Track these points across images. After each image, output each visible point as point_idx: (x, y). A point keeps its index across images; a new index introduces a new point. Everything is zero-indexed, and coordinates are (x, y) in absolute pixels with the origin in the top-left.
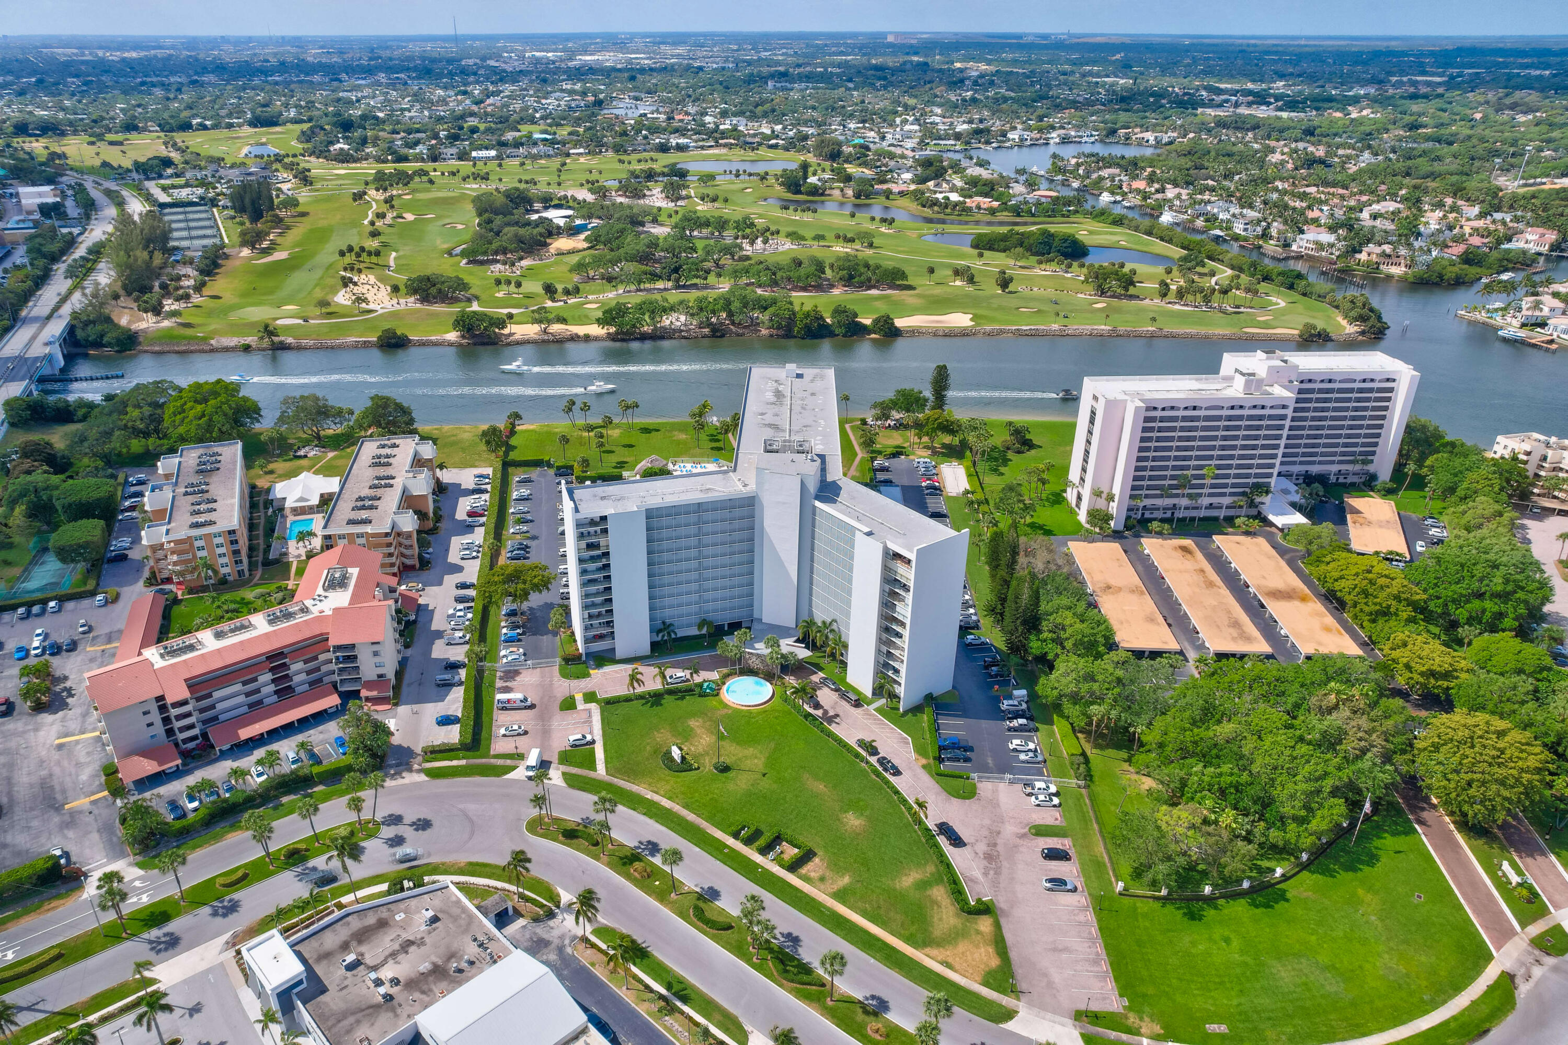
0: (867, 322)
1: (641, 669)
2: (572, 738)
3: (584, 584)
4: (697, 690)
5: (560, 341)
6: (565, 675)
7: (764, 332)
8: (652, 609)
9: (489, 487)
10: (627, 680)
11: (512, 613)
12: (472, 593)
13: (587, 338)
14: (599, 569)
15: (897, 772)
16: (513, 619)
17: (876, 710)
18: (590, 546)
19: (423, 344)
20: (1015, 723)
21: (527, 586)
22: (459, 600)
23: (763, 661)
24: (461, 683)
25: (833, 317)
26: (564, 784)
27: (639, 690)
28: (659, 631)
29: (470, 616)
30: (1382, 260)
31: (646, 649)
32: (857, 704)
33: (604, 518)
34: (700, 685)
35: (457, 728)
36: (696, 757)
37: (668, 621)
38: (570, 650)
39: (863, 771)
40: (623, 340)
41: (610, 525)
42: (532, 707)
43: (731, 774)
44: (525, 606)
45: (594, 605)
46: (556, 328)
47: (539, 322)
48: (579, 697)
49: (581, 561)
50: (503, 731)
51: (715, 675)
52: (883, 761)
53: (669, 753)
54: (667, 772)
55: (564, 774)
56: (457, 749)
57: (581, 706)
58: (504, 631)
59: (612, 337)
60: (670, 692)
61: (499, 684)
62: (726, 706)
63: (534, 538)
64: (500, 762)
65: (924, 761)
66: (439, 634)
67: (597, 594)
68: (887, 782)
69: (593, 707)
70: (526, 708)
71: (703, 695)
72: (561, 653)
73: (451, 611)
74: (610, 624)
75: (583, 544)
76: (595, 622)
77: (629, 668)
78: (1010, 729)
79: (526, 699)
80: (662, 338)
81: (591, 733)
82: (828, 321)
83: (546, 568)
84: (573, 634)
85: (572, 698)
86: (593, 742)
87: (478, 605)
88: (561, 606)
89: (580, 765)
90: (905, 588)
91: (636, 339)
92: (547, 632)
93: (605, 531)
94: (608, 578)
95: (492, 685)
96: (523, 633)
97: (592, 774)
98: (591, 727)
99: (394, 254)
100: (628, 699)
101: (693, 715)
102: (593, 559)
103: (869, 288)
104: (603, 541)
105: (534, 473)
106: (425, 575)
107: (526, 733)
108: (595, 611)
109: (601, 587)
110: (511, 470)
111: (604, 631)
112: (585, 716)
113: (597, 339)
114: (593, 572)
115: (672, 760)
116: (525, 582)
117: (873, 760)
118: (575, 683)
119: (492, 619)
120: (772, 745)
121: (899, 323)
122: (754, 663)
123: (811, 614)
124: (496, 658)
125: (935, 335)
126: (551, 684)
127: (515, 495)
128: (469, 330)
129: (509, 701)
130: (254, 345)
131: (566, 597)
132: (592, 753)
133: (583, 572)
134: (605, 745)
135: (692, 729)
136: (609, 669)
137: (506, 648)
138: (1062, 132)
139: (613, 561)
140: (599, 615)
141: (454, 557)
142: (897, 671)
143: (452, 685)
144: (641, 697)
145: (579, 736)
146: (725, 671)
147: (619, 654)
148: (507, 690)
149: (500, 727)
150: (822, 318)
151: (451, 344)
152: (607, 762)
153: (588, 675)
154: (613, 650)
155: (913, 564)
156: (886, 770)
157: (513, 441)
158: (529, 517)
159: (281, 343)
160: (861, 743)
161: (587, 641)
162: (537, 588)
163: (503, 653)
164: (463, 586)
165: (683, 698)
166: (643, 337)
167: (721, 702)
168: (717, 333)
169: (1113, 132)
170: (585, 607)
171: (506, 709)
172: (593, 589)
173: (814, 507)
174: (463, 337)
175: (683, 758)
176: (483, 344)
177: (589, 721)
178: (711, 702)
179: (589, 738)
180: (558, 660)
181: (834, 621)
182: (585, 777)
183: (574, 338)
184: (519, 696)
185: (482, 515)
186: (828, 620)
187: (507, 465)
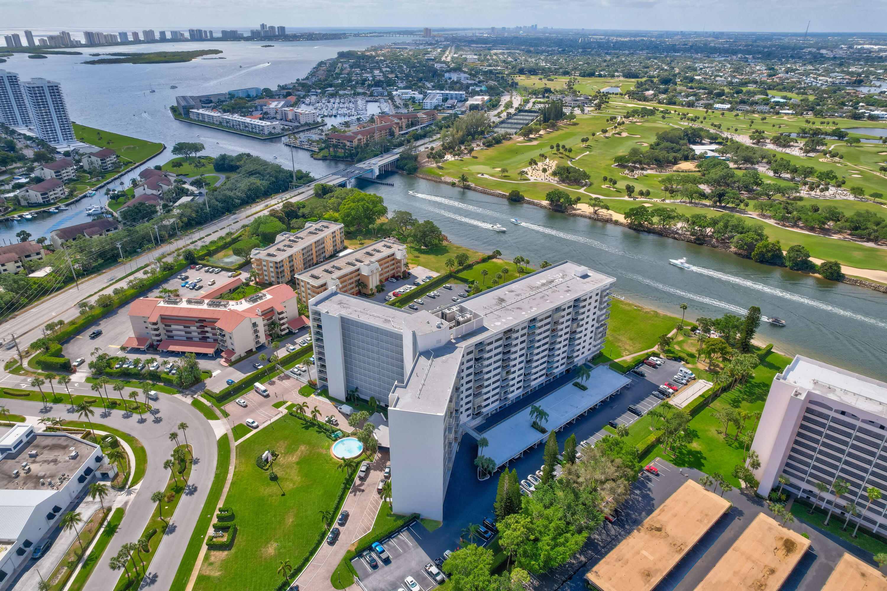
0: (818, 262)
4: (330, 432)
6: (300, 390)
7: (733, 249)
9: (422, 284)
13: (616, 223)
15: (332, 543)
17: (384, 502)
19: (529, 203)
25: (789, 252)
26: (218, 438)
34: (336, 431)
36: (275, 464)
40: (635, 229)
43: (271, 483)
46: (603, 212)
47: (594, 205)
48: (287, 404)
51: (350, 430)
52: (335, 531)
55: (226, 435)
57: (281, 408)
60: (321, 426)
61: (275, 379)
62: (328, 449)
64: (219, 413)
65: (353, 548)
68: (318, 544)
69: (285, 412)
70: (263, 396)
71: (329, 436)
77: (326, 403)
79: (265, 391)
81: (263, 423)
82: (785, 253)
85: (284, 403)
86: (256, 427)
97: (232, 442)
98: (267, 421)
99: (587, 153)
100: (301, 418)
101: (309, 444)
103: (869, 240)
105: (457, 285)
110: (449, 280)
117: (334, 527)
118: (297, 396)
121: (845, 270)
125: (876, 289)
130: (457, 183)
132: (248, 433)
134: (257, 432)
144: (307, 420)
147: (330, 393)
148: (272, 383)
149: (243, 398)
150: (779, 250)
151: (542, 207)
152: (245, 440)
154: (327, 389)
159: (469, 186)
160: (347, 513)
165: (320, 432)
171: (257, 391)
174: (551, 204)
177: (272, 417)
178: (327, 442)
179: (259, 425)
180: (307, 381)
182: (228, 442)
183: (610, 220)
184: (263, 388)
187: (451, 276)
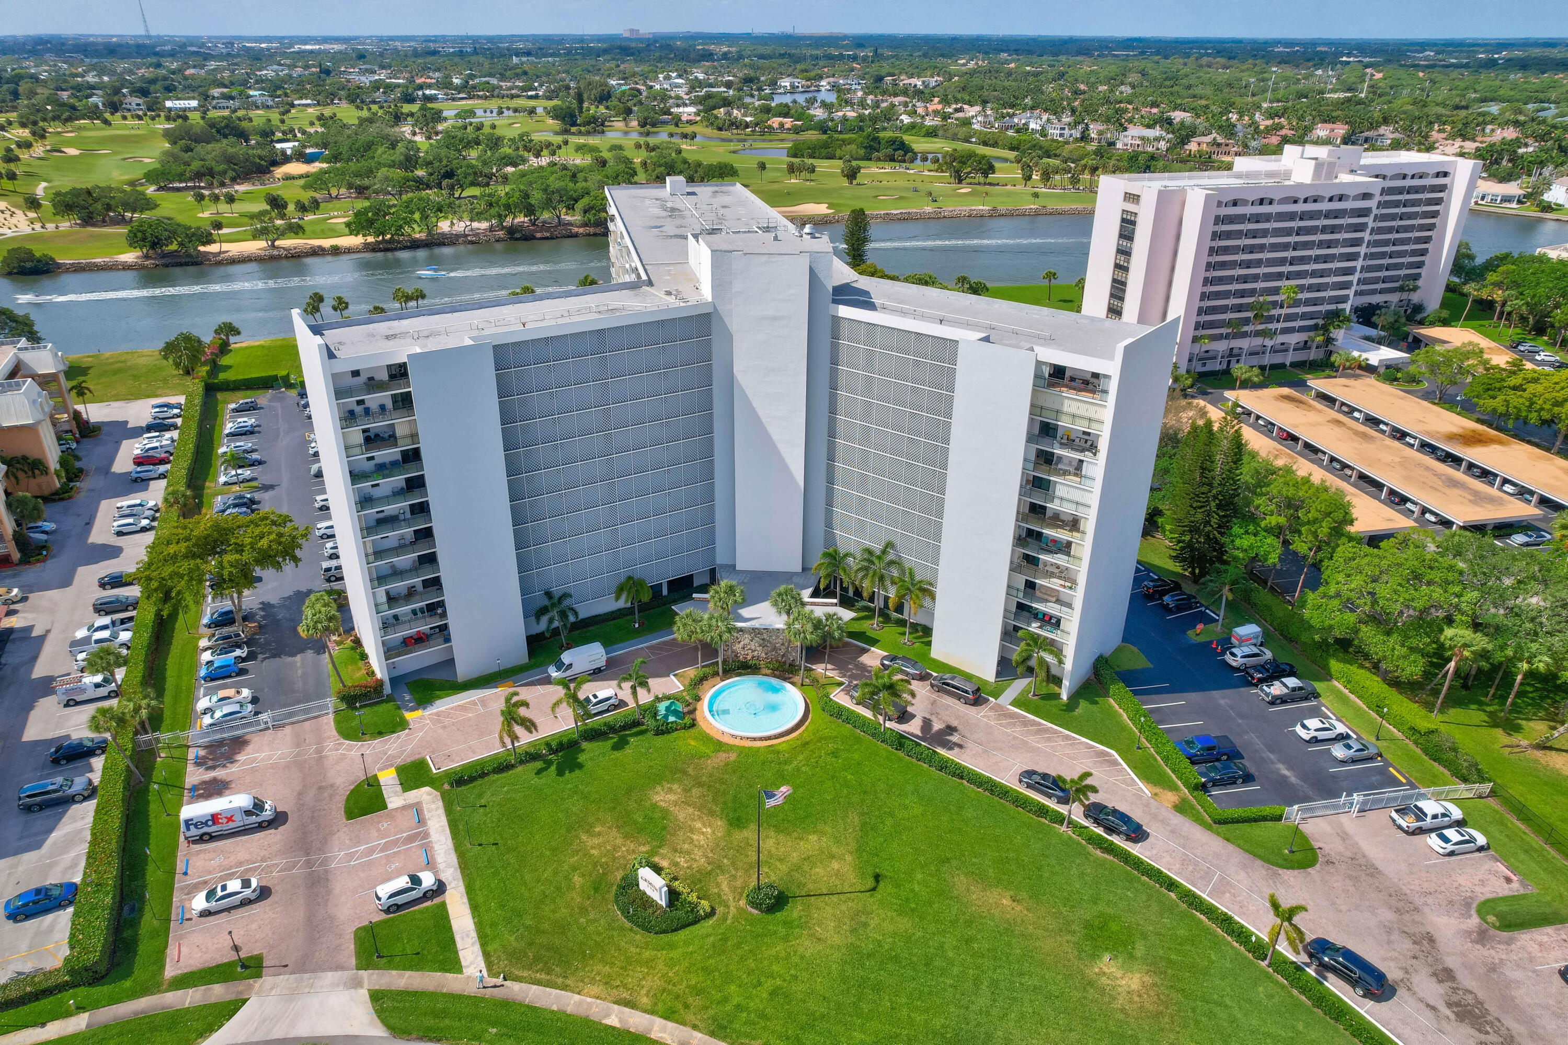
1: (525, 693)
2: (385, 890)
3: (368, 529)
4: (649, 722)
5: (296, 256)
6: (349, 732)
8: (523, 565)
9: (179, 421)
10: (498, 721)
11: (225, 619)
12: (134, 592)
13: (336, 251)
14: (398, 494)
15: (1137, 834)
16: (226, 630)
17: (1016, 703)
18: (372, 440)
20: (1276, 689)
21: (246, 557)
22: (101, 608)
23: (764, 643)
24: (91, 792)
26: (378, 1031)
27: (525, 738)
28: (543, 611)
29: (125, 636)
30: (1215, 148)
31: (519, 652)
32: (977, 697)
33: (399, 372)
34: (651, 710)
35: (63, 919)
36: (699, 880)
37: (557, 590)
38: (354, 676)
39: (1068, 842)
40: (386, 250)
41: (415, 386)
42: (279, 819)
43: (794, 911)
44: (250, 599)
45: (397, 573)
46: (289, 243)
47: (264, 238)
48: (388, 778)
49: (356, 476)
50: (199, 902)
51: (675, 685)
52: (1096, 812)
53: (630, 884)
54: (640, 936)
55: (376, 997)
56: (61, 988)
57: (395, 799)
58: (206, 656)
59: (372, 248)
60: (594, 735)
61: (194, 776)
62: (720, 746)
63: (267, 488)
64: (190, 997)
65: (1170, 798)
66: (46, 686)
67: (401, 548)
68: (1126, 857)
69: (425, 795)
70: (262, 826)
71: (663, 730)
72: (335, 685)
73: (81, 633)
74: (436, 609)
75: (356, 436)
76: (403, 610)
77: (495, 697)
78: (1277, 701)
79: (258, 806)
80: (442, 244)
81: (430, 865)
83: (286, 520)
84: (358, 642)
85: (372, 783)
86: (440, 888)
87: (147, 614)
88: (330, 592)
89: (417, 962)
90: (1088, 444)
91: (405, 248)
92: (300, 647)
93: (404, 402)
94: (422, 509)
95: (175, 784)
96: (251, 656)
97: (450, 982)
98: (428, 849)
99: (44, 184)
100: (502, 767)
101: (656, 779)
102: (383, 469)
104: (401, 426)
105: (263, 398)
106: (32, 573)
107: (264, 893)
108: (399, 586)
109: (407, 532)
110: (220, 396)
111: (424, 627)
112: (408, 821)
113: (349, 251)
114: (387, 499)
115: (646, 902)
116: (240, 549)
117: (1076, 812)
118: (373, 747)
119: (180, 635)
120: (854, 818)
122: (746, 648)
123: (830, 538)
124: (188, 717)
126: (320, 759)
127: (229, 427)
128: (154, 245)
129: (215, 818)
131: (335, 576)
132: (442, 919)
133: (364, 501)
134: (470, 891)
135: (665, 813)
136: (445, 705)
137: (209, 692)
138: (831, 80)
139: (430, 469)
140: (411, 593)
141: (101, 533)
142: (1056, 623)
143: (70, 800)
144: (531, 757)
145: (403, 882)
146: (691, 672)
147: (463, 671)
148: (214, 789)
149: (193, 890)
151: (127, 266)
152: (484, 939)
153: (403, 725)
154: (450, 663)
155: (1113, 387)
156: (1110, 830)
157: (225, 361)
158: (255, 456)
160: (1029, 776)
161: (390, 651)
162: (267, 558)
163: (203, 703)
164: (116, 581)
165: (620, 745)
166: (415, 245)
167: (707, 739)
168: (516, 236)
169: (880, 79)
170: (379, 579)
171: (212, 838)
172: (393, 535)
173: (836, 320)
174: (145, 257)
175: (673, 895)
176: (180, 265)
177: (421, 835)
178: (685, 742)
179: (428, 880)
180: (332, 702)
181: (889, 545)
182: (433, 996)
183: (317, 252)
184: (241, 800)
185: (163, 461)
186: (877, 547)
187: (211, 389)
